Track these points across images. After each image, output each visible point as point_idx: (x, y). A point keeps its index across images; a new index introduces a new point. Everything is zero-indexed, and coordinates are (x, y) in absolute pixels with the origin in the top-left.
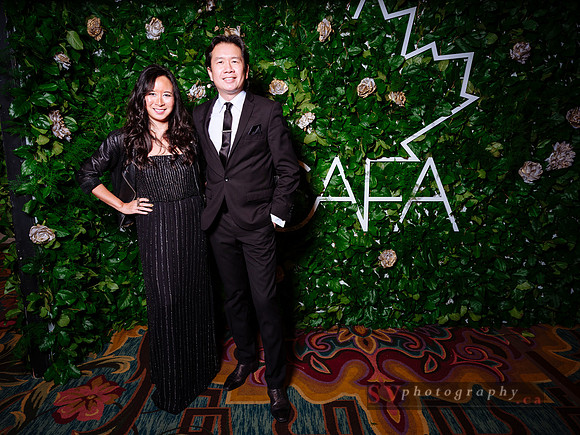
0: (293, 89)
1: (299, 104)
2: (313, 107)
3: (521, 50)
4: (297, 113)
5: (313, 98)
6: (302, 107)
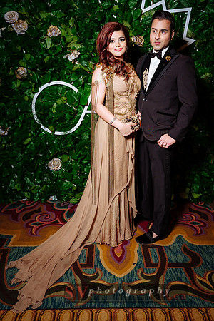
0: (64, 33)
1: (68, 43)
2: (79, 46)
4: (68, 51)
5: (79, 39)
6: (71, 46)
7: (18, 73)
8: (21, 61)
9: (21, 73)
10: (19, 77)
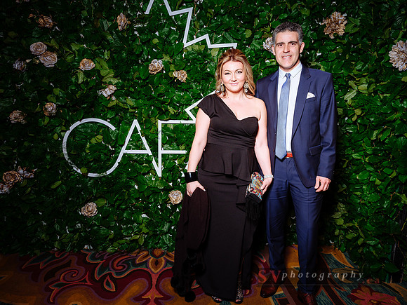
0: (98, 67)
1: (103, 77)
2: (115, 81)
4: (103, 86)
5: (115, 73)
6: (107, 80)
7: (46, 109)
8: (50, 96)
9: (49, 109)
10: (46, 114)
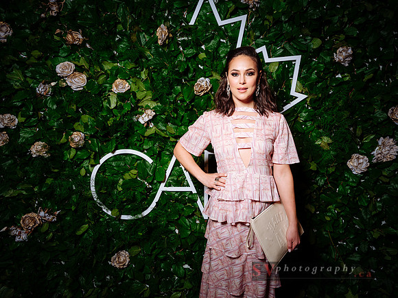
0: (134, 89)
1: (139, 101)
2: (153, 105)
3: (344, 53)
4: (140, 110)
5: (154, 96)
7: (72, 140)
8: (77, 124)
9: (76, 140)
10: (73, 145)
